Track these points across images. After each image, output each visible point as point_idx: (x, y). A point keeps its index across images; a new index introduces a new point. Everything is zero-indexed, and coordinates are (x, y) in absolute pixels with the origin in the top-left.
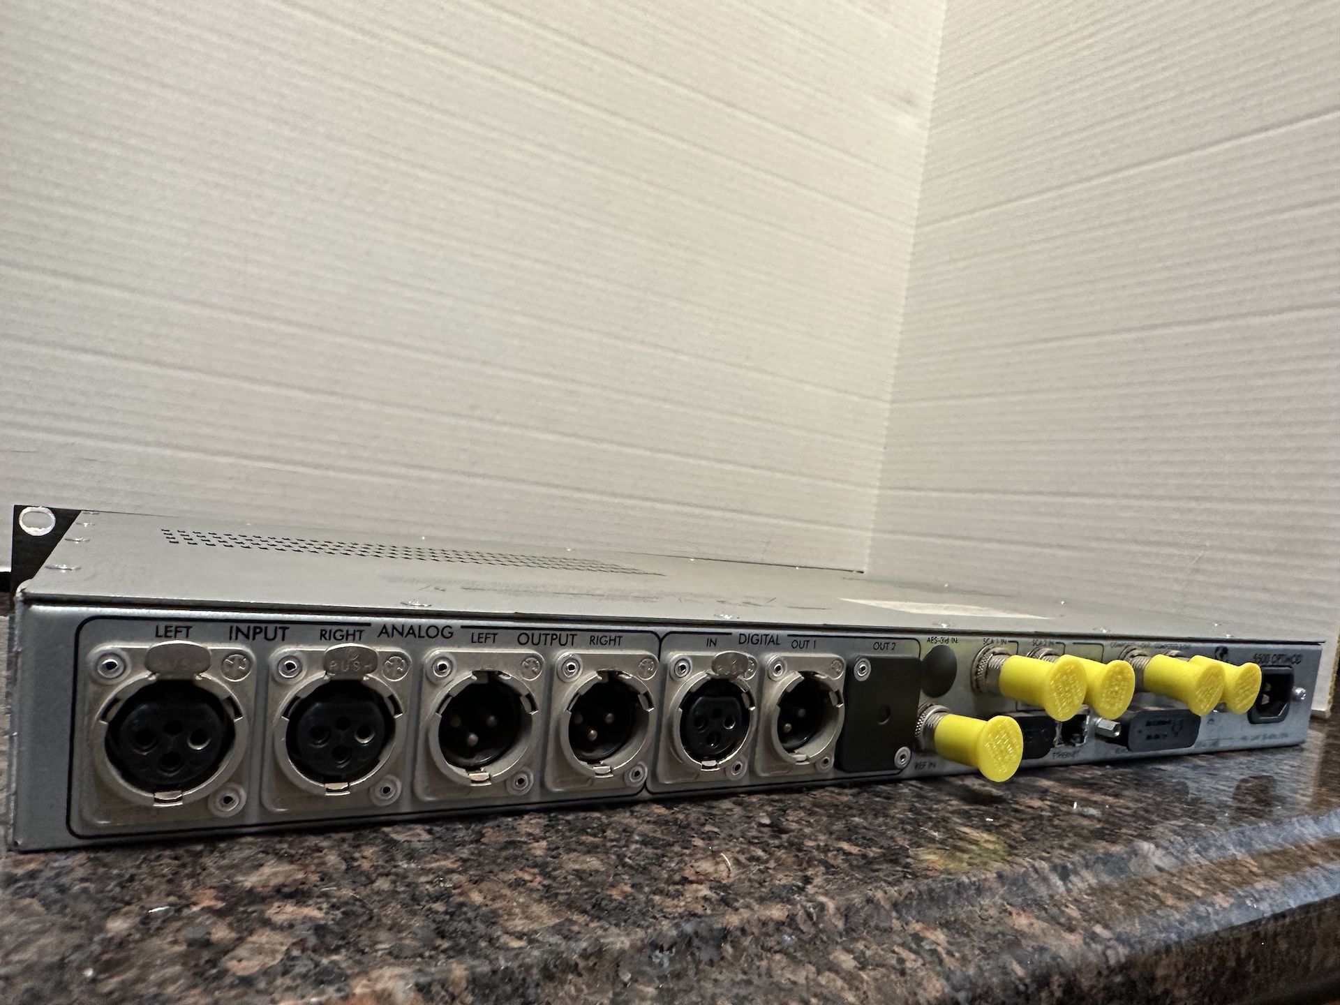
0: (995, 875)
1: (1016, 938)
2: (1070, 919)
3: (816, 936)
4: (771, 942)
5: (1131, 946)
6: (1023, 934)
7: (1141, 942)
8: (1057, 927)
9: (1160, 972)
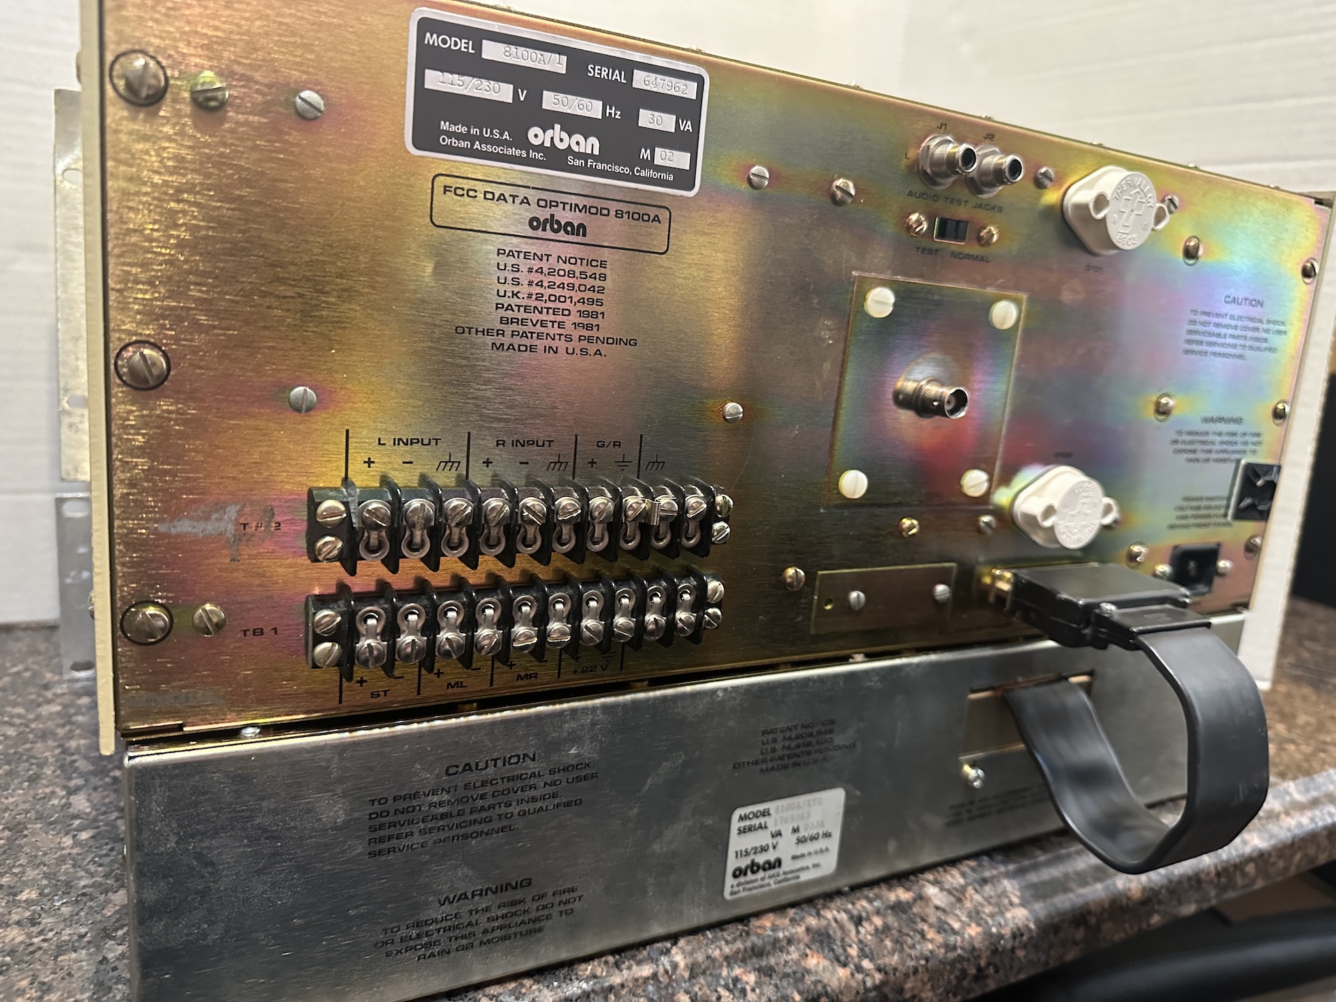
0: (803, 928)
1: (803, 976)
2: (848, 956)
3: (669, 984)
4: (640, 991)
5: (886, 973)
6: (808, 971)
7: (895, 970)
8: (836, 963)
9: (908, 985)
